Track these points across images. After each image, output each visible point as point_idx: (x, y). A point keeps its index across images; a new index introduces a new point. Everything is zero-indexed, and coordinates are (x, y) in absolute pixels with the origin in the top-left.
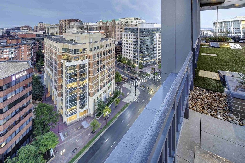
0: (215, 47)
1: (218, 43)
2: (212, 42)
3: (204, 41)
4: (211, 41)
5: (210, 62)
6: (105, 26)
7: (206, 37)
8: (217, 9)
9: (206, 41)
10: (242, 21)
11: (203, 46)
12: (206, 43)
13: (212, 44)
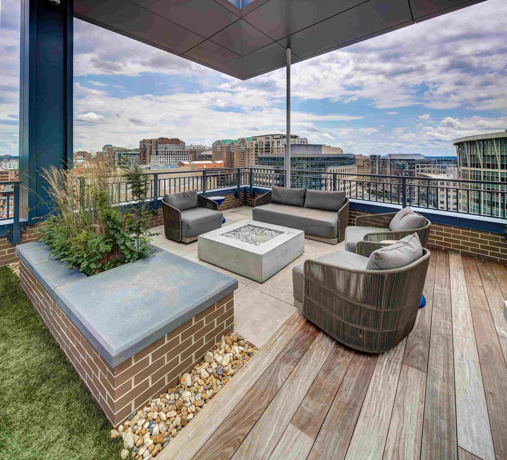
6: (227, 152)
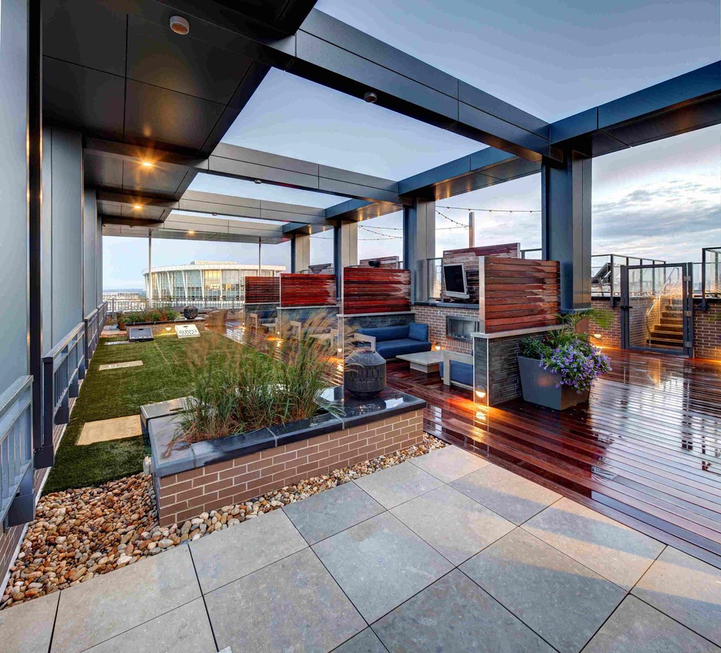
0: (141, 340)
1: (150, 327)
2: (136, 327)
3: (115, 327)
4: (132, 325)
5: (121, 388)
7: (119, 315)
8: (150, 236)
9: (120, 327)
10: (204, 271)
11: (109, 341)
12: (118, 332)
13: (135, 333)
